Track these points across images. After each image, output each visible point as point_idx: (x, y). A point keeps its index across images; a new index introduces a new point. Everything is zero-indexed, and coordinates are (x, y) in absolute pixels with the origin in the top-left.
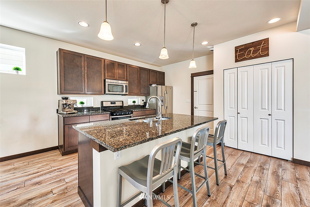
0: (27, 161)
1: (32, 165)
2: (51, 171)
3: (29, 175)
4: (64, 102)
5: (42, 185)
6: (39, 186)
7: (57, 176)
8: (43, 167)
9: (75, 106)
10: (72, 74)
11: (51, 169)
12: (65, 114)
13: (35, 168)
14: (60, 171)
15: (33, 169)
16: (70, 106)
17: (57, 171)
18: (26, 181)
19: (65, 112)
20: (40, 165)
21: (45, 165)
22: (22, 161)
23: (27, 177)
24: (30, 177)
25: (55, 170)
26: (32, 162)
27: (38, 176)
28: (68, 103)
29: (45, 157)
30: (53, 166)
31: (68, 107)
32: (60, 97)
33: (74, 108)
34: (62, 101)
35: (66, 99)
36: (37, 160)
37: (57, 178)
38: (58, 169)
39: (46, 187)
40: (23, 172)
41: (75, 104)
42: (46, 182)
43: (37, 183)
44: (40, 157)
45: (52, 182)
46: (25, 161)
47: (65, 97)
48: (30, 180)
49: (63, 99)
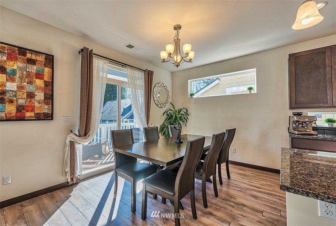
0: (256, 173)
1: (258, 179)
2: (271, 193)
3: (252, 186)
4: (296, 118)
5: (257, 201)
6: (254, 200)
7: (275, 202)
8: (266, 186)
9: (314, 125)
10: (308, 81)
11: (272, 192)
12: (296, 134)
13: (259, 183)
14: (280, 200)
15: (257, 183)
16: (304, 124)
17: (277, 197)
18: (248, 189)
19: (296, 132)
20: (264, 183)
21: (269, 185)
22: (252, 171)
23: (250, 186)
24: (252, 187)
25: (276, 195)
26: (259, 177)
27: (258, 191)
28: (301, 120)
29: (272, 178)
30: (276, 190)
31: (301, 125)
32: (290, 113)
33: (313, 127)
34: (293, 118)
35: (299, 114)
36: (264, 176)
37: (274, 204)
38: (279, 196)
39: (260, 205)
40: (249, 181)
41: (314, 122)
42: (262, 201)
43: (254, 196)
44: (268, 176)
45: (266, 204)
46: (253, 173)
47: (298, 113)
48: (251, 190)
49: (295, 115)
